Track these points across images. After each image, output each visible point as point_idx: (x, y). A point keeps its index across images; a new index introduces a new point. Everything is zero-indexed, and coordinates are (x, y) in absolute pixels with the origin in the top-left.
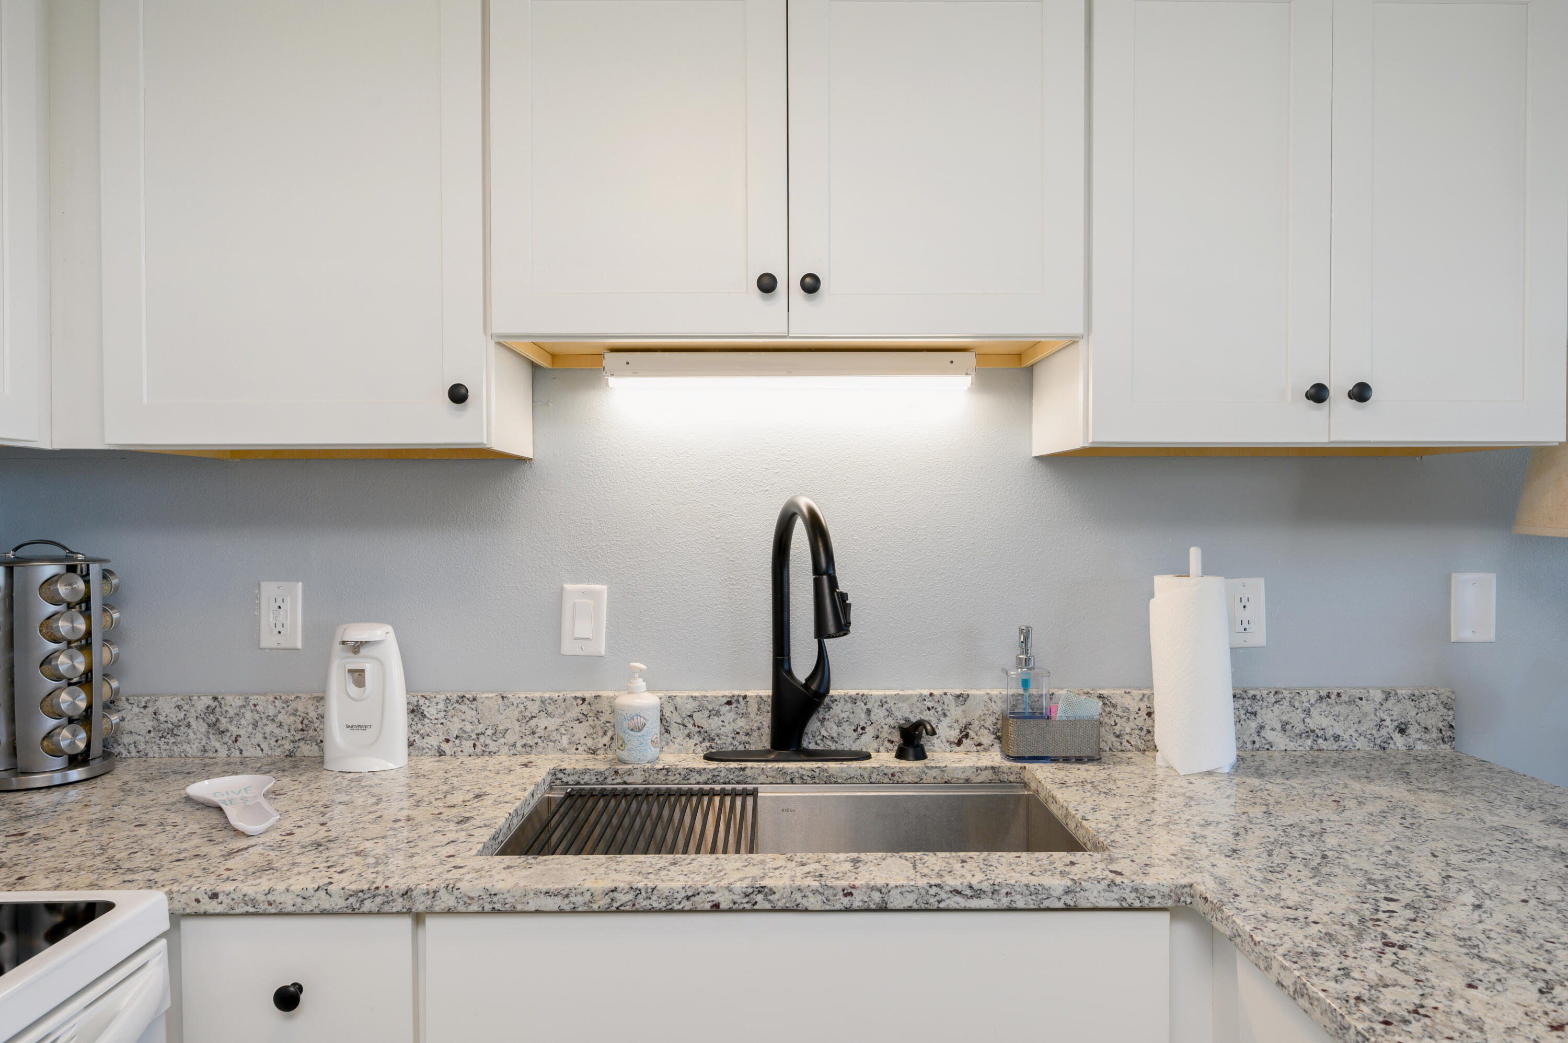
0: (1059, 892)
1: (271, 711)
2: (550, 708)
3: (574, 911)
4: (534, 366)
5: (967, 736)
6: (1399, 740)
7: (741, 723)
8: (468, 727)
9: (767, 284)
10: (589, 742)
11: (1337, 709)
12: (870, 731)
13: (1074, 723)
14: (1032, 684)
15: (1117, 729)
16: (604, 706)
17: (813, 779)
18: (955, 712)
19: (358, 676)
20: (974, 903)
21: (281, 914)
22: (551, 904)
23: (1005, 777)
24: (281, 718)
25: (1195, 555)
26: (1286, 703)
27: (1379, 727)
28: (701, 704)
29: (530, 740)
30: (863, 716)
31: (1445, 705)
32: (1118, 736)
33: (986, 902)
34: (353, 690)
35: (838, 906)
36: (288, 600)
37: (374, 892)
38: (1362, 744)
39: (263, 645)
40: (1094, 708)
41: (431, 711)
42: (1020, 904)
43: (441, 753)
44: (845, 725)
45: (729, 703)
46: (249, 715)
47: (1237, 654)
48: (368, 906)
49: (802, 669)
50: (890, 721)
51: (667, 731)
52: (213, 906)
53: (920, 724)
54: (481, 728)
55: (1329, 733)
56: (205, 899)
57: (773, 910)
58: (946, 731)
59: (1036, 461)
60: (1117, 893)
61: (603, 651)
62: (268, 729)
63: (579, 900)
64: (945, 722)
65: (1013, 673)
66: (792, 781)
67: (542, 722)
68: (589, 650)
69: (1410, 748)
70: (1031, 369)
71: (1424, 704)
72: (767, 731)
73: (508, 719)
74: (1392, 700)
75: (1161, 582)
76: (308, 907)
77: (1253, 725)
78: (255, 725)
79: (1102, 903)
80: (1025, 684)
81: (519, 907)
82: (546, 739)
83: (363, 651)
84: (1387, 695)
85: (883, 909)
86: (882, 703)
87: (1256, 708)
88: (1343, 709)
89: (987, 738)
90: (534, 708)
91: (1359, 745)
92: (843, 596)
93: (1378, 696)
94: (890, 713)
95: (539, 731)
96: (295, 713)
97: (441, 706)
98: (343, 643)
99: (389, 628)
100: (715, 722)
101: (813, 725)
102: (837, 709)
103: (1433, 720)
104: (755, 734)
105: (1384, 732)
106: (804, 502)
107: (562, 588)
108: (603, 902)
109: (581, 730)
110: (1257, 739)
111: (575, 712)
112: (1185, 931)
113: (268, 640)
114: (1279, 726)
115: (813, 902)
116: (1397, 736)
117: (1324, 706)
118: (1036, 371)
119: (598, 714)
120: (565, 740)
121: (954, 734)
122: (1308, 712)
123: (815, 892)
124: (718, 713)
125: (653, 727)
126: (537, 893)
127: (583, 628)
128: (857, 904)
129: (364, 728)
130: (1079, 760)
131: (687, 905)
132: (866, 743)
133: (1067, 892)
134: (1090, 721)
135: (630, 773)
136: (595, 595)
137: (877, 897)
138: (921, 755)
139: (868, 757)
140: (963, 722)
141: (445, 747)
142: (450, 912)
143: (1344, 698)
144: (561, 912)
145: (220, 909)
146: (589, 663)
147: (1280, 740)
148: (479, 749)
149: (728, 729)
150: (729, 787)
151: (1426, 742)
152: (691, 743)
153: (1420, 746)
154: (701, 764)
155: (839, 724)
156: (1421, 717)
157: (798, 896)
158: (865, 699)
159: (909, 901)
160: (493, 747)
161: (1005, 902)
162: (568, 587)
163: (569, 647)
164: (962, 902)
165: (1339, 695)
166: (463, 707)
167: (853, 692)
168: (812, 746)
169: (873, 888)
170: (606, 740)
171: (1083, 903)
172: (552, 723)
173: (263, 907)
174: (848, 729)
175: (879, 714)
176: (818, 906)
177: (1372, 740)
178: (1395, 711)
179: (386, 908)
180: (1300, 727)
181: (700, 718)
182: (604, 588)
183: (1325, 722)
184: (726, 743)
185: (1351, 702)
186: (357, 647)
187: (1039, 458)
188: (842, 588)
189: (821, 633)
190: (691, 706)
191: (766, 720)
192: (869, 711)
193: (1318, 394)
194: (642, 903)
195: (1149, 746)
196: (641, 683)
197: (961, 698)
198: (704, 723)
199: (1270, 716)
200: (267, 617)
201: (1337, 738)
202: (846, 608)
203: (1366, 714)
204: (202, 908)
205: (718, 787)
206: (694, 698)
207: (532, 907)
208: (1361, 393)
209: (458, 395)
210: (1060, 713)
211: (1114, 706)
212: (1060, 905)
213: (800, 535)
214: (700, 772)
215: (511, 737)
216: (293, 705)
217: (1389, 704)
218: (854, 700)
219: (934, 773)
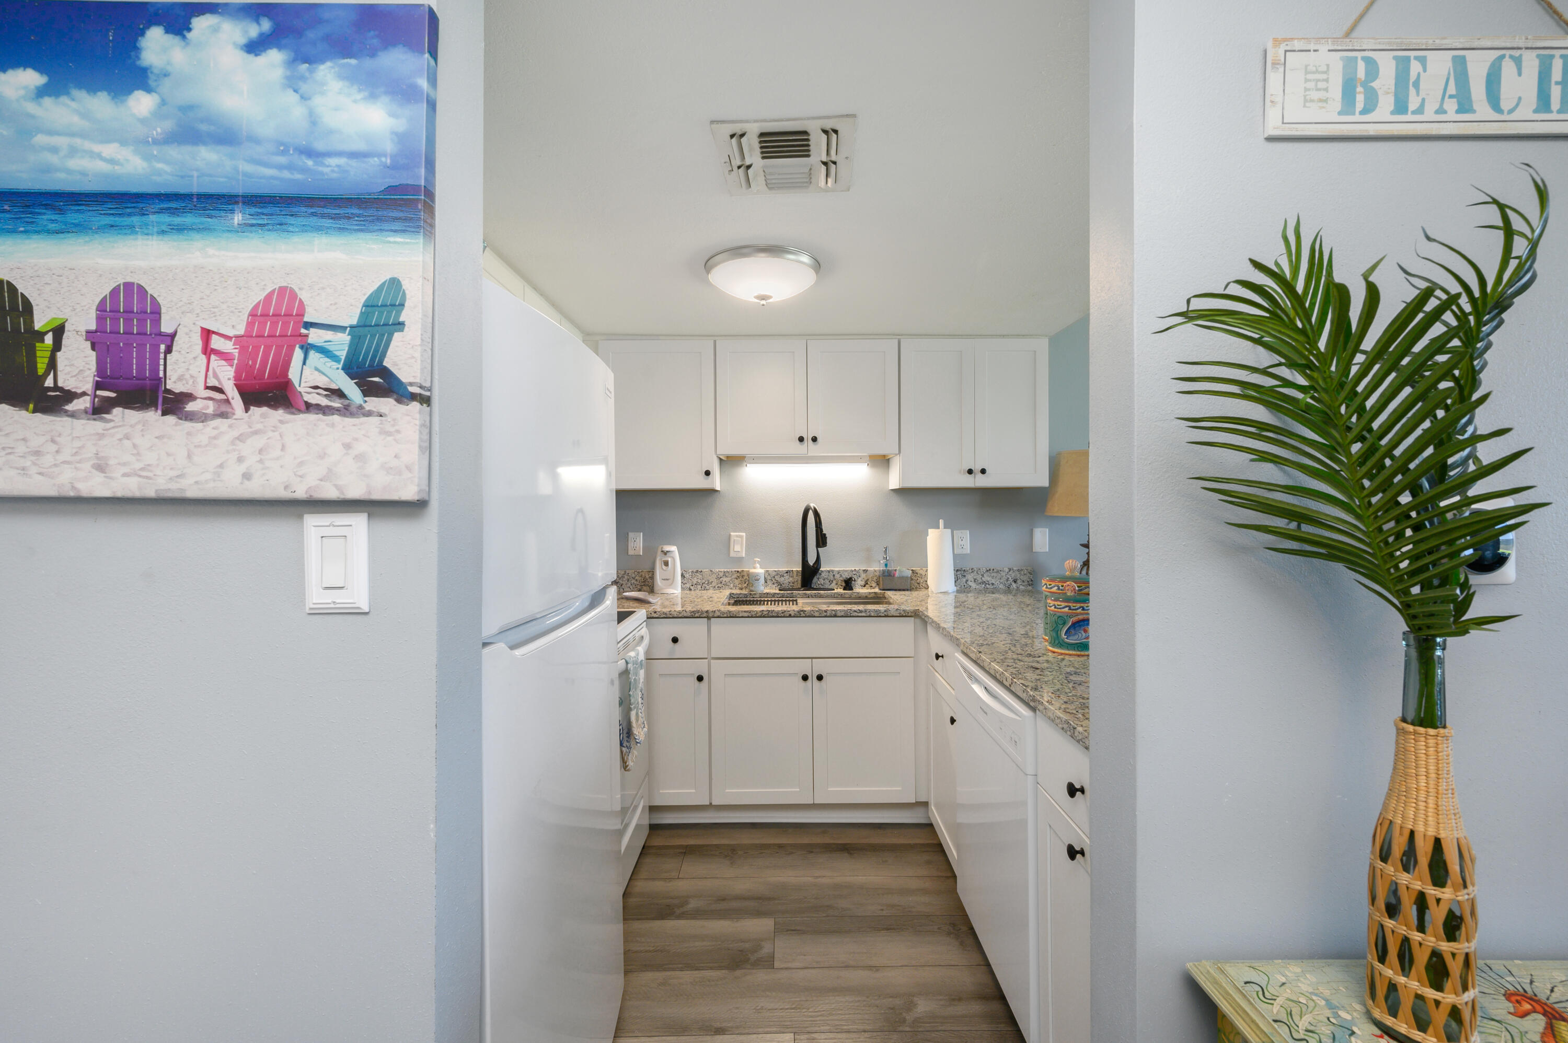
0: (883, 611)
1: (633, 576)
2: (727, 574)
3: (752, 617)
4: (721, 459)
5: (867, 584)
6: (1014, 585)
7: (791, 579)
8: (699, 581)
9: (801, 439)
10: (740, 586)
11: (993, 574)
12: (834, 582)
13: (902, 578)
14: (888, 565)
15: (918, 581)
16: (745, 574)
17: (816, 596)
18: (863, 575)
19: (666, 564)
20: (860, 614)
21: (674, 618)
22: (746, 615)
23: (879, 596)
24: (637, 578)
25: (941, 522)
26: (975, 572)
27: (1007, 580)
28: (778, 573)
29: (720, 585)
30: (832, 577)
31: (1029, 573)
32: (919, 584)
33: (863, 614)
34: (664, 567)
35: (823, 615)
36: (638, 538)
37: (698, 612)
38: (1001, 586)
39: (629, 553)
40: (909, 573)
41: (687, 576)
42: (872, 615)
43: (690, 590)
44: (826, 580)
45: (787, 573)
46: (626, 577)
47: (956, 557)
48: (697, 615)
49: (811, 560)
50: (841, 578)
51: (766, 582)
52: (655, 615)
53: (851, 578)
54: (703, 581)
55: (990, 582)
56: (653, 613)
57: (806, 617)
58: (860, 582)
59: (892, 492)
60: (898, 612)
61: (744, 556)
62: (632, 582)
63: (753, 613)
64: (860, 579)
65: (882, 562)
66: (808, 597)
67: (724, 579)
68: (739, 555)
69: (1018, 588)
70: (889, 459)
71: (1022, 573)
72: (800, 582)
73: (713, 578)
74: (1011, 572)
75: (930, 531)
76: (680, 616)
77: (964, 580)
78: (628, 580)
79: (895, 615)
80: (886, 565)
81: (737, 615)
82: (726, 585)
83: (668, 554)
84: (1010, 570)
85: (835, 616)
86: (839, 572)
87: (965, 574)
88: (995, 574)
89: (874, 585)
90: (721, 574)
91: (1000, 587)
92: (825, 535)
93: (1007, 570)
94: (841, 576)
95: (723, 582)
96: (641, 576)
97: (690, 574)
98: (662, 551)
99: (676, 547)
100: (782, 579)
101: (815, 580)
102: (823, 574)
103: (1025, 578)
104: (796, 583)
105: (1009, 582)
106: (812, 505)
107: (730, 535)
108: (760, 614)
109: (737, 582)
110: (965, 584)
111: (735, 576)
112: (918, 621)
113: (631, 552)
114: (973, 580)
115: (816, 614)
116: (1013, 583)
117: (988, 573)
118: (890, 460)
119: (743, 576)
120: (732, 585)
121: (863, 583)
122: (983, 575)
123: (817, 611)
124: (783, 576)
125: (762, 581)
126: (742, 611)
127: (737, 548)
128: (828, 615)
129: (667, 580)
130: (904, 590)
131: (782, 615)
132: (833, 585)
133: (885, 611)
134: (907, 577)
135: (755, 594)
136: (741, 537)
137: (834, 612)
138: (851, 589)
139: (834, 590)
140: (866, 579)
141: (692, 587)
142: (719, 617)
143: (995, 571)
144: (748, 617)
145: (657, 616)
146: (739, 560)
147: (973, 585)
148: (703, 588)
149: (786, 581)
150: (787, 599)
151: (1023, 586)
152: (774, 586)
153: (1021, 587)
154: (777, 591)
155: (824, 580)
156: (1022, 577)
157: (812, 612)
158: (833, 571)
159: (842, 614)
160: (707, 587)
161: (868, 614)
162: (732, 534)
163: (732, 554)
164: (857, 614)
165: (993, 570)
166: (698, 574)
167: (829, 569)
168: (815, 587)
169: (833, 610)
170: (746, 585)
171: (890, 615)
172: (727, 579)
173: (668, 616)
174: (827, 581)
175: (837, 576)
176: (818, 615)
177: (1005, 585)
178: (1012, 575)
179: (702, 616)
180: (980, 581)
181: (777, 578)
182: (744, 534)
183: (989, 579)
184: (786, 586)
185: (998, 572)
186: (665, 553)
187: (892, 490)
188: (824, 532)
189: (818, 546)
190: (774, 573)
191: (799, 578)
192: (834, 575)
193: (970, 472)
194: (771, 614)
195: (927, 588)
196: (758, 565)
197: (865, 571)
198: (778, 579)
199: (970, 577)
200: (631, 545)
201: (993, 584)
202: (826, 538)
203: (1002, 576)
204: (652, 616)
205: (784, 599)
206: (775, 571)
207: (740, 615)
208: (983, 471)
209: (707, 473)
210: (897, 575)
211: (917, 573)
212: (883, 615)
213: (811, 515)
214: (778, 594)
215: (714, 584)
216: (641, 573)
217: (1010, 573)
218: (829, 572)
219: (855, 594)
